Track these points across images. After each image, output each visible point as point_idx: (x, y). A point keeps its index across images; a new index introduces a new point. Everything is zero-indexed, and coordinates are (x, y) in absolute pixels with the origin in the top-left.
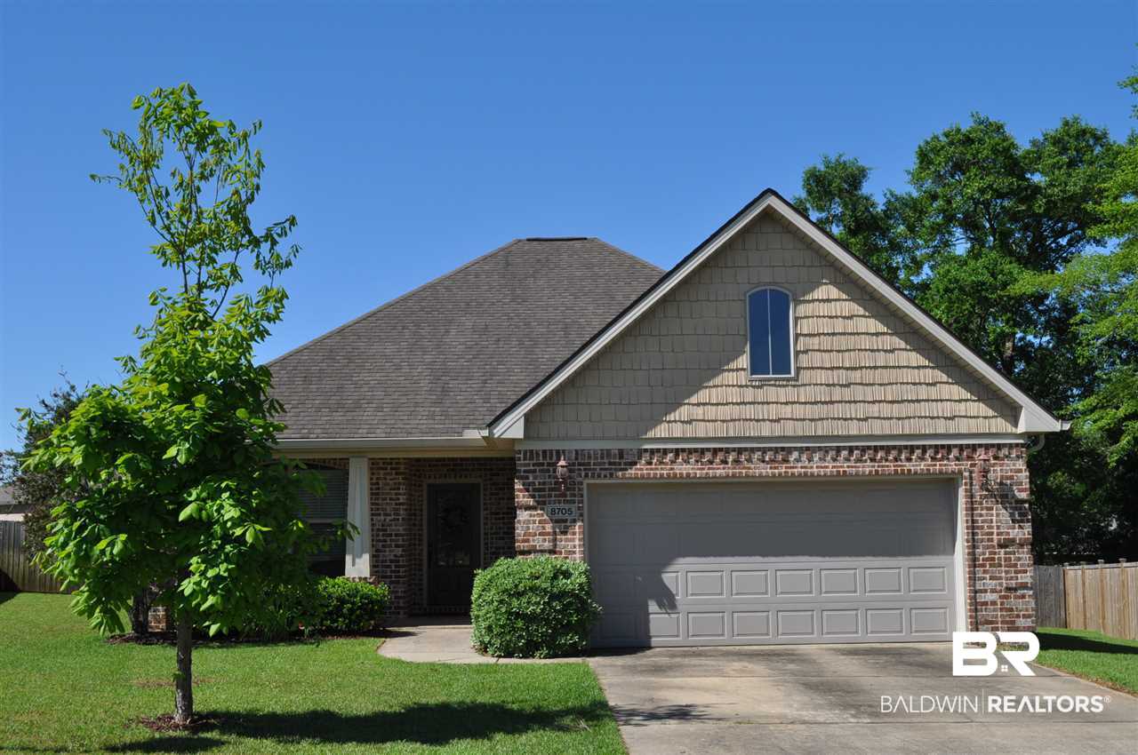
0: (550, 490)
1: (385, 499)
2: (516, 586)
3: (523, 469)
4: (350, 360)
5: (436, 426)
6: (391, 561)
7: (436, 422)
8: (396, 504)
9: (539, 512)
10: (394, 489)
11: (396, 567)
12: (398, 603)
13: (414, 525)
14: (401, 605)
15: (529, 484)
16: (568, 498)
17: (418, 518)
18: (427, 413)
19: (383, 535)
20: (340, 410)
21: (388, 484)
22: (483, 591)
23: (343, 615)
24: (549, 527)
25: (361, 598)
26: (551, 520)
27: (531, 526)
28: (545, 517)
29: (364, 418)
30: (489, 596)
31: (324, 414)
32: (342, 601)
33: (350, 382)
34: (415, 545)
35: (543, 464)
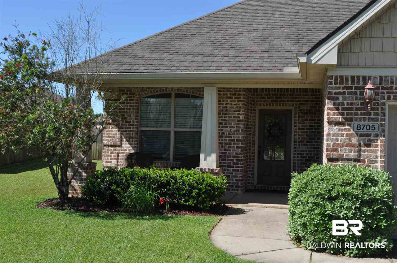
0: (357, 109)
1: (231, 117)
2: (330, 191)
3: (334, 91)
4: (211, 30)
5: (264, 65)
6: (234, 157)
7: (264, 63)
8: (238, 121)
9: (347, 127)
10: (237, 111)
11: (237, 160)
12: (238, 183)
13: (250, 134)
14: (239, 185)
15: (339, 104)
16: (372, 117)
17: (252, 130)
18: (258, 58)
19: (229, 140)
20: (200, 56)
21: (232, 108)
22: (299, 192)
23: (192, 197)
24: (355, 140)
25: (206, 186)
26: (357, 134)
27: (339, 138)
28: (352, 132)
29: (215, 60)
30: (304, 197)
31: (189, 58)
32: (192, 187)
33: (209, 41)
34: (250, 146)
35: (351, 88)
